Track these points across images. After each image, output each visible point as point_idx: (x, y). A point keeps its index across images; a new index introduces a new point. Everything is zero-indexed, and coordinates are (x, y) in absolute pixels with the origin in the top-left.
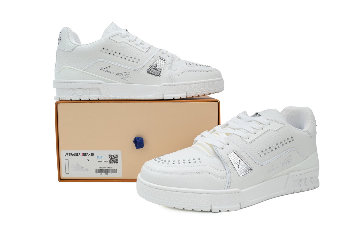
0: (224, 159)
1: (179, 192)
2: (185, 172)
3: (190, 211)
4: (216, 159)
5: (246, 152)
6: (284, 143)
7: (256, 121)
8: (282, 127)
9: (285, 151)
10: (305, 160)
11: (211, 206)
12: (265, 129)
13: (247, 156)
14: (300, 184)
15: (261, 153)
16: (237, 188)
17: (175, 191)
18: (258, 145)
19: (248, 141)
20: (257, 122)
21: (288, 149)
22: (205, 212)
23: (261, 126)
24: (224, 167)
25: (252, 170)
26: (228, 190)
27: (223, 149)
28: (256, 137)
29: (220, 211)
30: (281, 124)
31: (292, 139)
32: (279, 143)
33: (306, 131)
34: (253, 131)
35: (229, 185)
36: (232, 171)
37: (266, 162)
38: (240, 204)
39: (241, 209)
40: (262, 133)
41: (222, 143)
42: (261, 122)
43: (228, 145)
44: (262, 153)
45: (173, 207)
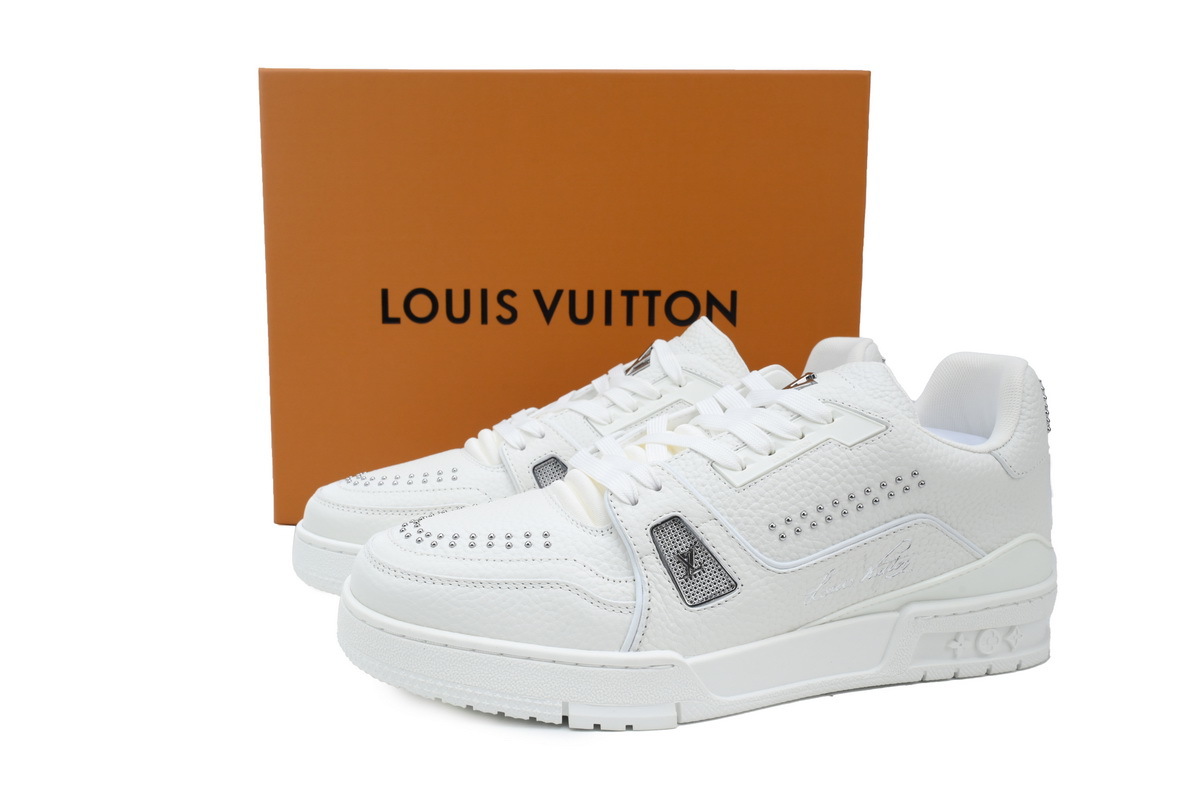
0: (631, 541)
1: (454, 647)
2: (482, 580)
3: (519, 721)
4: (607, 541)
5: (723, 519)
6: (882, 495)
7: (784, 407)
8: (876, 434)
9: (886, 522)
10: (978, 559)
11: (565, 706)
12: (812, 439)
13: (725, 534)
14: (954, 650)
15: (781, 528)
16: (672, 649)
17: (440, 645)
18: (772, 497)
19: (738, 478)
20: (788, 410)
21: (901, 516)
22: (541, 724)
23: (798, 425)
24: (630, 567)
25: (739, 586)
26: (632, 655)
27: (636, 503)
28: (768, 468)
29: (597, 727)
30: (877, 420)
31: (918, 479)
32: (859, 494)
33: (990, 452)
34: (761, 441)
35: (639, 636)
36: (659, 586)
37: (800, 561)
38: (678, 707)
39: (679, 724)
40: (795, 454)
41: (638, 481)
42: (800, 410)
43: (658, 489)
44: (787, 528)
45: (464, 707)
